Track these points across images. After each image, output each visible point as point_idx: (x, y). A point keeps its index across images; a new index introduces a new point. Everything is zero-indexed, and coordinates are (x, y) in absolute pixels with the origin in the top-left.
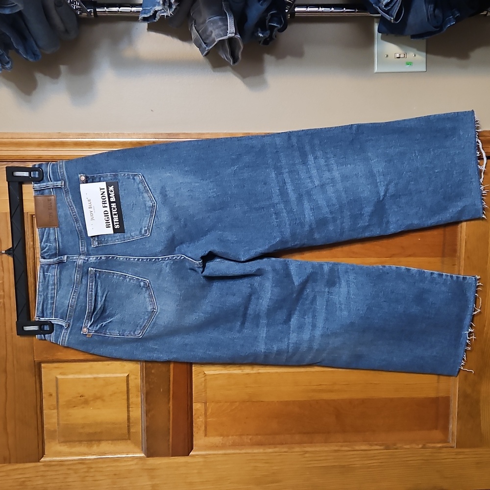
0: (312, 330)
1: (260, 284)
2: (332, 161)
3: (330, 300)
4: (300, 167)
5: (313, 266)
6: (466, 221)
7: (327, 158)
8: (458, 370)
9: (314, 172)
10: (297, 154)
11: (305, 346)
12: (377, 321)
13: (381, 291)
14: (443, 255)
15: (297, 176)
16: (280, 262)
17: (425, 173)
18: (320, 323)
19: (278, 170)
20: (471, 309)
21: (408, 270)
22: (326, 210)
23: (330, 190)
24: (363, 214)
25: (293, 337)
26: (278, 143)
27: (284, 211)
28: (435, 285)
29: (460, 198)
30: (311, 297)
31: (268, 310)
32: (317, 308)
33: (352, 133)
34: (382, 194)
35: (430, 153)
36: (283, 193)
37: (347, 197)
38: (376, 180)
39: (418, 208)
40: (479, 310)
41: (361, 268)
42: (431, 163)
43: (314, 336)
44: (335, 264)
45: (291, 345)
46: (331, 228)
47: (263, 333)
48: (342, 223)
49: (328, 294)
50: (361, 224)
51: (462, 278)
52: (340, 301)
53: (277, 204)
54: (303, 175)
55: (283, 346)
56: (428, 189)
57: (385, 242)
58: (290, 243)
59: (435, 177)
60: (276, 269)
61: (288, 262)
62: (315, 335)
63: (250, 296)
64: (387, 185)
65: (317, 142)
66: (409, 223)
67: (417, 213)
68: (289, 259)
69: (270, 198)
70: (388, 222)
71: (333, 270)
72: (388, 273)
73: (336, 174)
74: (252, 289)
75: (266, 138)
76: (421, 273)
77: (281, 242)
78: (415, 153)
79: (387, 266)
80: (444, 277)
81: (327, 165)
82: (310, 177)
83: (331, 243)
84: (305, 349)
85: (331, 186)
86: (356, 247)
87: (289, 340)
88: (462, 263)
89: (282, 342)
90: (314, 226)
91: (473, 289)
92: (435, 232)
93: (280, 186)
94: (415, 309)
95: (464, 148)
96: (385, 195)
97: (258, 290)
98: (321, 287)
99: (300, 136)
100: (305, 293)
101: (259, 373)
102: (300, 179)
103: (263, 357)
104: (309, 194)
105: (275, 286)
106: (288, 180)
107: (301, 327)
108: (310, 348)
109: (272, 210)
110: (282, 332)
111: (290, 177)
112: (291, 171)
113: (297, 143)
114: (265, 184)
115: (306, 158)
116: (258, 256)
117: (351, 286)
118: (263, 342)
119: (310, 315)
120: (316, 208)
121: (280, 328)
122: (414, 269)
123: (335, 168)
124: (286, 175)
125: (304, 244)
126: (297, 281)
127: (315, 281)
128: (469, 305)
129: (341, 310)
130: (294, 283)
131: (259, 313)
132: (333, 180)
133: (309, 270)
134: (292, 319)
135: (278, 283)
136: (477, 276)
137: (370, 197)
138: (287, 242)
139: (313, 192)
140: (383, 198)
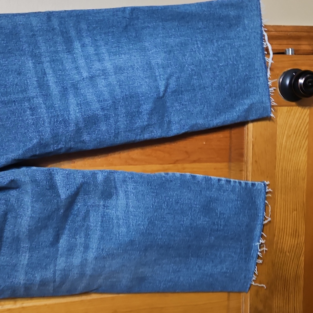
0: (84, 252)
1: (18, 200)
2: (103, 50)
3: (105, 215)
4: (64, 56)
5: (84, 175)
6: (253, 121)
7: (97, 46)
8: (249, 286)
9: (81, 62)
10: (59, 39)
11: (75, 272)
12: (161, 237)
13: (164, 202)
14: (230, 161)
15: (60, 67)
16: (43, 171)
17: (209, 67)
18: (94, 244)
19: (37, 58)
20: (262, 218)
21: (194, 177)
22: (96, 106)
23: (101, 83)
24: (141, 112)
25: (61, 263)
26: (34, 24)
27: (43, 106)
28: (222, 193)
29: (247, 96)
30: (82, 213)
31: (30, 231)
32: (91, 226)
33: (125, 18)
34: (162, 89)
35: (214, 45)
36: (42, 85)
37: (122, 92)
38: (155, 73)
39: (203, 106)
40: (269, 219)
41: (141, 177)
42: (215, 55)
43: (86, 260)
44: (111, 173)
45: (58, 273)
46: (104, 128)
47: (24, 259)
48: (116, 122)
49: (104, 208)
50: (140, 123)
51: (250, 184)
52: (117, 216)
53: (33, 98)
54: (68, 66)
55: (49, 274)
56: (212, 85)
57: (167, 147)
58: (52, 146)
59: (220, 72)
60: (36, 180)
61: (53, 171)
62: (88, 258)
63: (6, 214)
64: (168, 79)
65: (84, 26)
66: (194, 122)
67: (201, 111)
68: (55, 168)
69: (25, 90)
70: (170, 122)
71: (109, 179)
72: (171, 181)
73: (108, 65)
74: (7, 206)
75: (18, 16)
76: (208, 180)
77: (40, 144)
78: (197, 44)
79: (170, 173)
80: (232, 183)
81: (97, 54)
82: (77, 68)
83: (105, 146)
84: (76, 275)
85: (103, 79)
86: (136, 153)
87: (55, 266)
88: (250, 168)
89: (46, 269)
90: (81, 125)
91: (263, 195)
92: (221, 135)
93: (38, 77)
94: (202, 221)
95: (249, 39)
96: (165, 91)
97: (16, 207)
98: (94, 200)
99: (62, 18)
100: (76, 208)
101: (23, 308)
102: (64, 70)
103: (22, 290)
104: (75, 87)
105: (36, 201)
106: (49, 71)
107: (71, 250)
108: (82, 275)
109: (27, 104)
110: (48, 257)
111: (52, 68)
112: (53, 60)
113: (59, 26)
114: (19, 74)
115: (71, 45)
116: (9, 163)
117: (130, 197)
118: (23, 272)
119: (82, 235)
120: (84, 104)
121: (46, 252)
122: (200, 176)
123: (107, 58)
124: (46, 65)
125: (71, 148)
126: (64, 193)
127: (87, 193)
128: (259, 213)
129: (119, 226)
130: (59, 196)
131: (19, 235)
132: (104, 72)
133: (79, 180)
134: (61, 241)
135: (39, 196)
136: (265, 182)
137: (149, 92)
138: (47, 145)
139: (80, 86)
140: (164, 94)
